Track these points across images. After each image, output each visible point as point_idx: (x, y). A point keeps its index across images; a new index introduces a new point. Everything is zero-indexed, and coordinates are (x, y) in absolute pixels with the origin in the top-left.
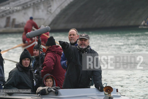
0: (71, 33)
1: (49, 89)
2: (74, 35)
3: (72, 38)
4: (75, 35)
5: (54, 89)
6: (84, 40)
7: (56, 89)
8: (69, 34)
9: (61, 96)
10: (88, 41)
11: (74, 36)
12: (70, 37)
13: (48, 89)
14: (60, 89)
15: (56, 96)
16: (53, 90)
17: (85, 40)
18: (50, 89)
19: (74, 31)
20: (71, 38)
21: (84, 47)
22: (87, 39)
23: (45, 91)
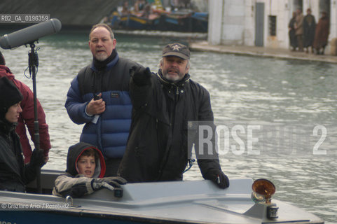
0: (98, 36)
1: (95, 184)
2: (104, 40)
3: (102, 49)
4: (108, 40)
5: (111, 184)
6: (176, 59)
7: (118, 184)
8: (92, 38)
9: (129, 203)
10: (186, 62)
11: (106, 44)
12: (94, 45)
13: (92, 182)
14: (125, 183)
15: (117, 201)
16: (106, 185)
17: (180, 60)
18: (97, 182)
19: (104, 29)
20: (98, 49)
21: (176, 78)
22: (183, 59)
23: (85, 187)
